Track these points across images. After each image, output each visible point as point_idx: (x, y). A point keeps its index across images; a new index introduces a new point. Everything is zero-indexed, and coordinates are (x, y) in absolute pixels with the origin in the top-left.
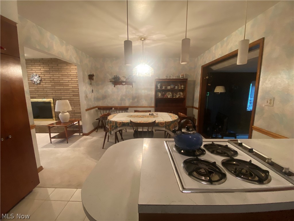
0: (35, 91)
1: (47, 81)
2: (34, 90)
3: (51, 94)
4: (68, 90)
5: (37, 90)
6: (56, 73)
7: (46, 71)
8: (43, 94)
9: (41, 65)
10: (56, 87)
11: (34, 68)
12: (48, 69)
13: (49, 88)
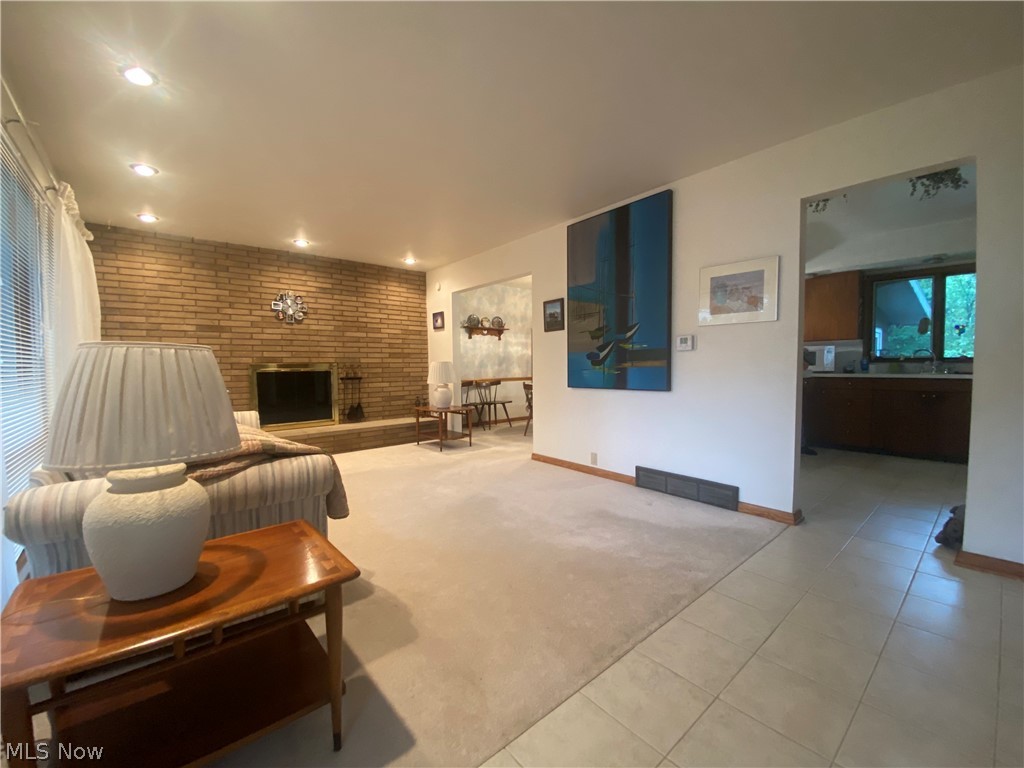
0: (283, 343)
1: (324, 317)
2: (279, 337)
3: (332, 349)
4: (379, 340)
5: (290, 337)
6: (348, 298)
7: (323, 290)
8: (307, 349)
9: (309, 273)
10: (348, 334)
11: (287, 276)
12: (330, 286)
13: (327, 333)
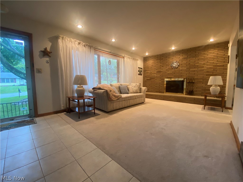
0: (173, 74)
1: (184, 66)
2: (172, 72)
3: (186, 74)
5: (174, 72)
6: (192, 59)
7: (184, 58)
8: (178, 75)
9: (181, 55)
10: (191, 69)
11: (175, 57)
12: (187, 57)
13: (184, 70)
